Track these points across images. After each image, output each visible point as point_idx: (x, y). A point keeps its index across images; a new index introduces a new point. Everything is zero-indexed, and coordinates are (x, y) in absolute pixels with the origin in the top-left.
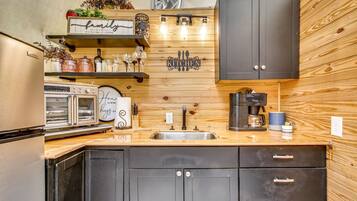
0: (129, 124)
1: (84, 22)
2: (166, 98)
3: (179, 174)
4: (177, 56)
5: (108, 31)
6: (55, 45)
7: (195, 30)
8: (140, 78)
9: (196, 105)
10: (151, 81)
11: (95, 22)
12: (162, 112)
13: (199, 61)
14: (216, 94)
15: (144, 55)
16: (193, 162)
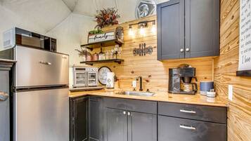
0: (112, 86)
1: (94, 37)
2: (133, 72)
3: (124, 113)
4: (138, 47)
5: (103, 39)
6: (84, 49)
7: (149, 30)
8: (120, 62)
9: (150, 76)
10: (125, 63)
11: (98, 36)
12: (131, 80)
13: (152, 49)
14: (163, 69)
15: (121, 49)
16: (132, 108)
